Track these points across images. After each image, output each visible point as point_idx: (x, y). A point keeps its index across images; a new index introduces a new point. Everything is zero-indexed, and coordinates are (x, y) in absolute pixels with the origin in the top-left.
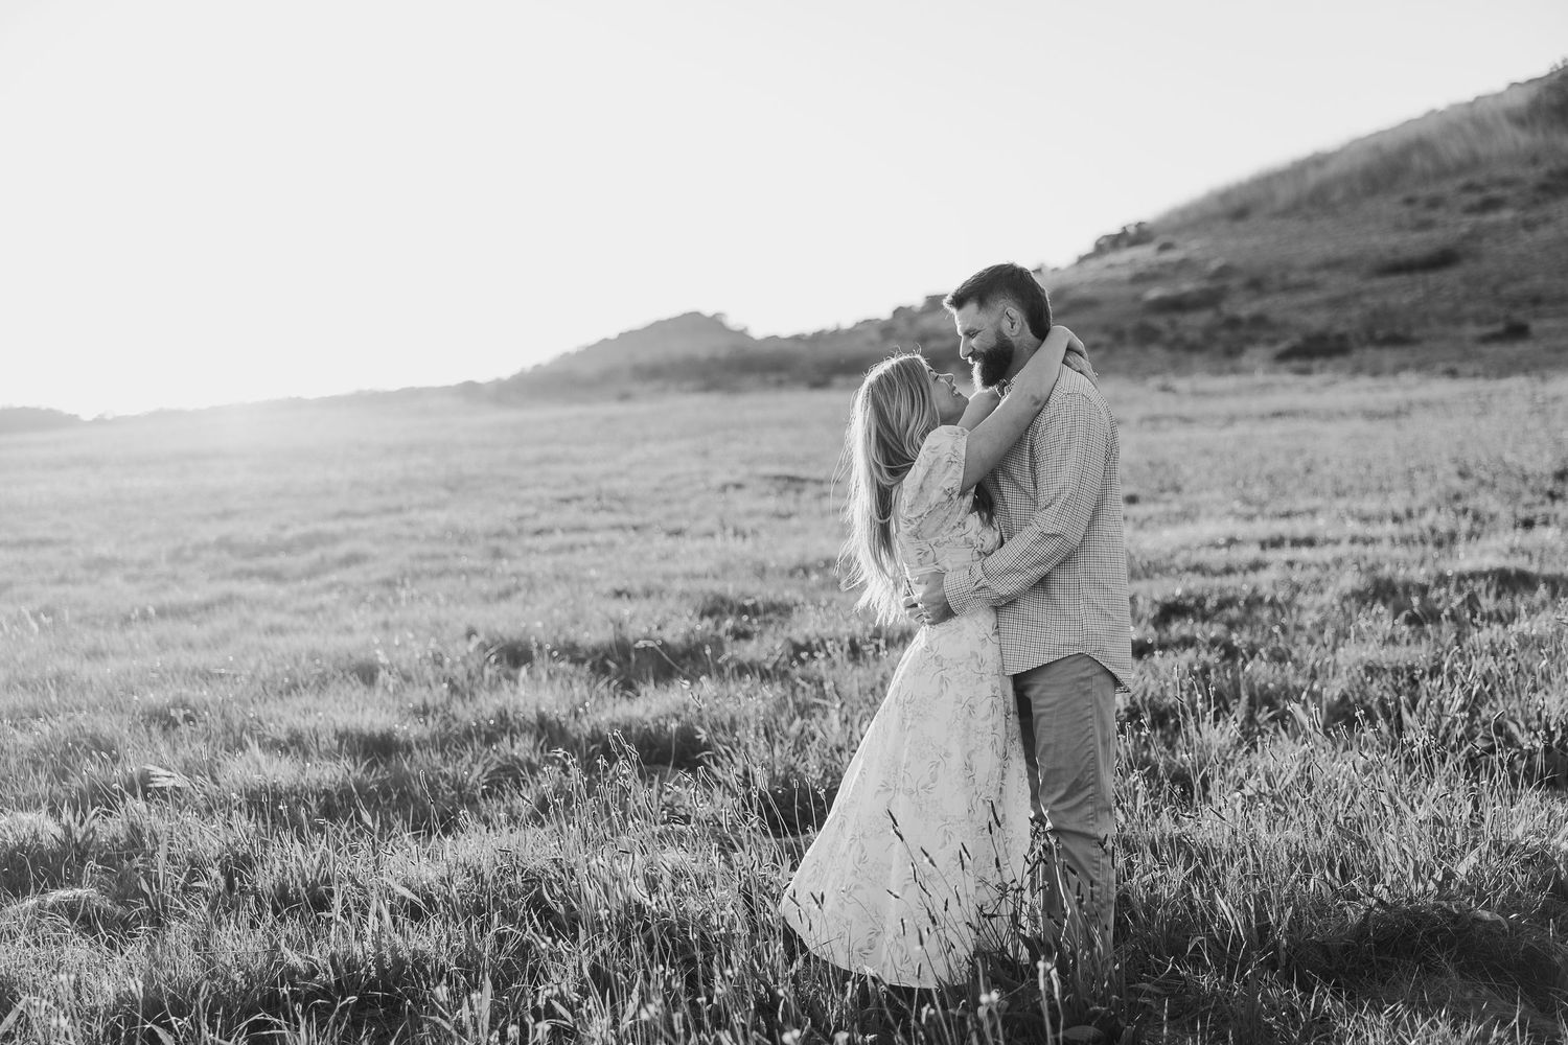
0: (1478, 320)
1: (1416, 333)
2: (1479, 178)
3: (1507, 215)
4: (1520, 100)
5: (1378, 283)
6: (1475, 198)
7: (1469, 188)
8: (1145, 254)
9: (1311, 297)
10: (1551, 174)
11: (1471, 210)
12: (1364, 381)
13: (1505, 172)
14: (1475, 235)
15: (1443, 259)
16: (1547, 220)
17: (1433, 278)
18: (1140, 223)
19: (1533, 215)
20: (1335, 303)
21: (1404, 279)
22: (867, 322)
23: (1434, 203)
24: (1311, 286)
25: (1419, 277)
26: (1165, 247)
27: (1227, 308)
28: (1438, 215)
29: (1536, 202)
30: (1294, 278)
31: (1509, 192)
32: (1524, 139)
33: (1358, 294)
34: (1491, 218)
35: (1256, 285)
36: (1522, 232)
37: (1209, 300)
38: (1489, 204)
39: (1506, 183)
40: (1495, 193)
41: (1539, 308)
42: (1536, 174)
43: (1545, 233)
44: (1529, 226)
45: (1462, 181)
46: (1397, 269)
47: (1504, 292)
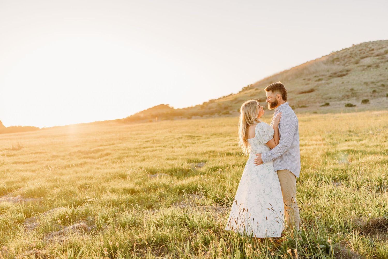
0: (319, 102)
1: (307, 105)
2: (317, 75)
3: (323, 82)
4: (324, 59)
5: (299, 95)
6: (317, 79)
7: (316, 77)
8: (253, 91)
10: (331, 74)
11: (316, 81)
12: (299, 115)
13: (323, 73)
14: (317, 86)
15: (312, 91)
16: (331, 83)
17: (310, 94)
18: (251, 85)
19: (329, 81)
21: (304, 94)
22: (198, 105)
23: (309, 80)
25: (307, 94)
26: (256, 89)
28: (310, 82)
29: (329, 79)
31: (323, 77)
32: (326, 67)
33: (295, 98)
34: (320, 82)
36: (327, 85)
38: (320, 80)
39: (323, 76)
40: (321, 77)
41: (331, 100)
42: (329, 74)
43: (331, 85)
44: (328, 84)
45: (314, 75)
46: (303, 93)
47: (324, 97)
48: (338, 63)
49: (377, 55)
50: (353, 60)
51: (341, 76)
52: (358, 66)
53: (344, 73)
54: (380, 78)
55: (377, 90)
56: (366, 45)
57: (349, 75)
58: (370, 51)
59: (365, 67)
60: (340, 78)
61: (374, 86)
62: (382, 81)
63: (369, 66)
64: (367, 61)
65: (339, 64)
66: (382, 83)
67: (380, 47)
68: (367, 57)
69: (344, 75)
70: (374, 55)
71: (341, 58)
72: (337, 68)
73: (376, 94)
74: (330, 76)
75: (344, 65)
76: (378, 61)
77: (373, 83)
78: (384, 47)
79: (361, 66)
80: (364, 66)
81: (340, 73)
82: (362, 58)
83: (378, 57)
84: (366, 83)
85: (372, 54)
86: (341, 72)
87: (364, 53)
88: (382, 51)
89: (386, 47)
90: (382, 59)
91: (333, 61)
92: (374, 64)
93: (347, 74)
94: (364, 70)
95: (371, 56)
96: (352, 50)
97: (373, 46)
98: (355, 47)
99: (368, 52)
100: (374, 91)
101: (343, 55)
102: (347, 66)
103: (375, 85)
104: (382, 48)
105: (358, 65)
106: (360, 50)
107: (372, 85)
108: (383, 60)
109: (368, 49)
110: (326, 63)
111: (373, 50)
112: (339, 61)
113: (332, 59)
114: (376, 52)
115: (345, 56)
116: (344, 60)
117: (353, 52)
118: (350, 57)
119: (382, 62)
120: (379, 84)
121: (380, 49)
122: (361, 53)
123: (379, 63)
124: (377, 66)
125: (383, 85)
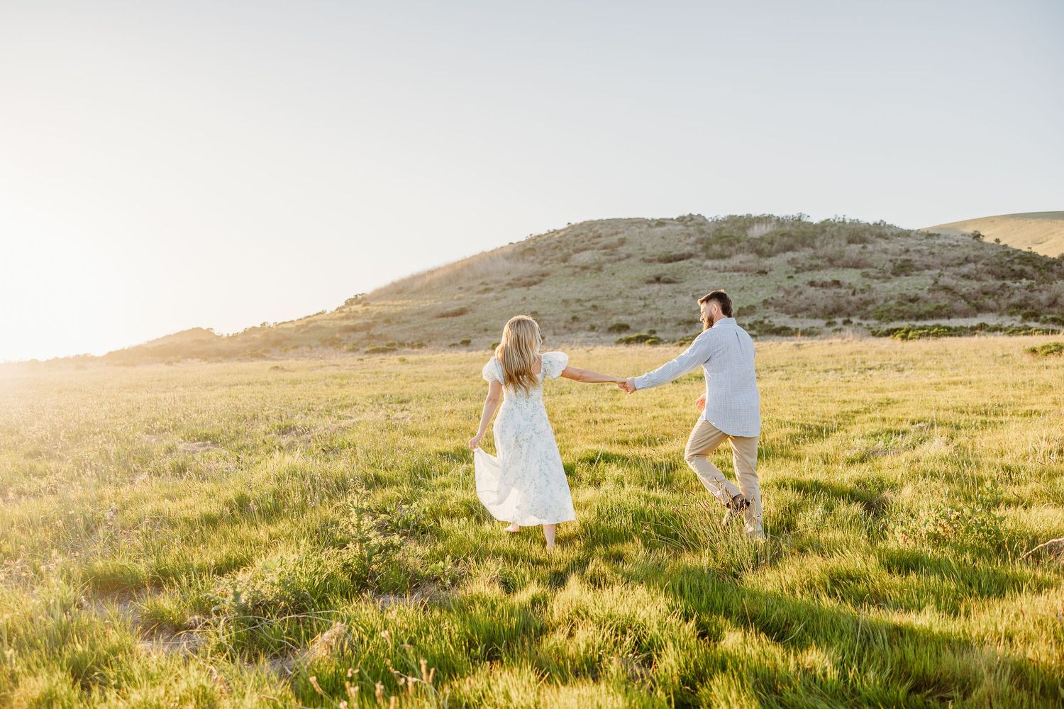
2: (487, 280)
3: (492, 294)
4: (509, 250)
5: (434, 321)
6: (483, 287)
7: (483, 283)
8: (358, 307)
9: (407, 326)
10: (512, 279)
11: (479, 292)
13: (497, 278)
14: (477, 302)
15: (461, 312)
16: (505, 297)
17: (455, 319)
18: (364, 294)
19: (502, 295)
20: (416, 329)
21: (444, 320)
23: (468, 290)
24: (408, 322)
25: (450, 319)
26: (366, 305)
27: (372, 331)
28: (468, 294)
29: (504, 290)
30: (404, 318)
31: (496, 286)
32: (507, 264)
34: (485, 296)
35: (388, 321)
36: (495, 302)
37: (367, 327)
38: (487, 290)
39: (497, 282)
40: (492, 286)
41: (488, 332)
42: (507, 279)
43: (503, 302)
44: (497, 299)
45: (481, 281)
46: (443, 316)
47: (478, 326)
48: (532, 258)
49: (605, 248)
50: (559, 255)
51: (528, 285)
52: (566, 267)
53: (535, 279)
54: (596, 293)
55: (581, 315)
56: (590, 225)
57: (542, 284)
58: (594, 237)
59: (578, 270)
60: (524, 289)
61: (579, 308)
62: (596, 298)
63: (585, 268)
64: (585, 257)
65: (533, 261)
66: (596, 303)
67: (614, 231)
68: (586, 249)
69: (535, 283)
70: (598, 246)
71: (541, 248)
72: (526, 268)
73: (576, 325)
74: (509, 284)
75: (541, 263)
76: (604, 258)
77: (578, 301)
78: (620, 233)
79: (570, 267)
80: (576, 267)
81: (528, 280)
82: (577, 251)
83: (604, 251)
84: (566, 302)
85: (596, 244)
86: (531, 277)
87: (583, 242)
88: (615, 239)
89: (623, 232)
90: (611, 255)
91: (523, 254)
92: (594, 264)
93: (540, 281)
94: (574, 274)
95: (593, 249)
96: (562, 234)
97: (602, 228)
98: (572, 227)
99: (589, 240)
100: (574, 319)
101: (545, 243)
102: (546, 265)
103: (582, 305)
104: (617, 233)
105: (567, 264)
106: (576, 236)
107: (575, 307)
108: (613, 258)
109: (591, 234)
110: (507, 258)
111: (599, 236)
112: (534, 255)
113: (521, 250)
114: (604, 241)
115: (549, 245)
116: (543, 254)
117: (564, 239)
118: (557, 247)
119: (609, 261)
120: (589, 304)
121: (612, 235)
122: (576, 241)
123: (605, 263)
124: (600, 269)
125: (594, 307)
